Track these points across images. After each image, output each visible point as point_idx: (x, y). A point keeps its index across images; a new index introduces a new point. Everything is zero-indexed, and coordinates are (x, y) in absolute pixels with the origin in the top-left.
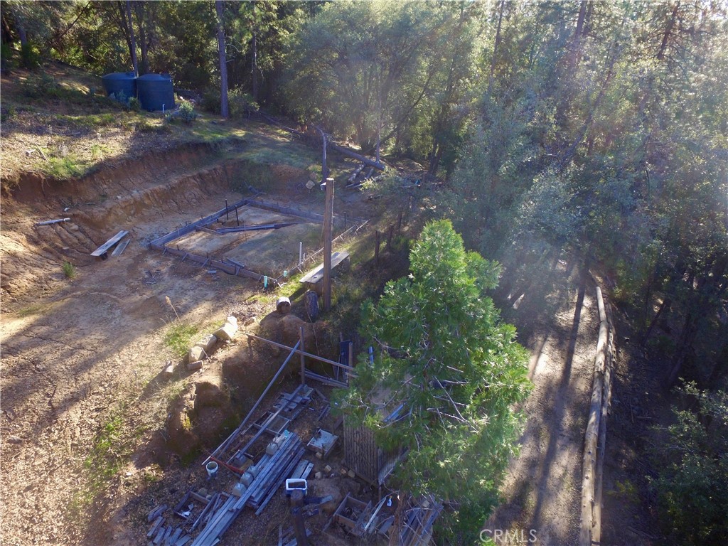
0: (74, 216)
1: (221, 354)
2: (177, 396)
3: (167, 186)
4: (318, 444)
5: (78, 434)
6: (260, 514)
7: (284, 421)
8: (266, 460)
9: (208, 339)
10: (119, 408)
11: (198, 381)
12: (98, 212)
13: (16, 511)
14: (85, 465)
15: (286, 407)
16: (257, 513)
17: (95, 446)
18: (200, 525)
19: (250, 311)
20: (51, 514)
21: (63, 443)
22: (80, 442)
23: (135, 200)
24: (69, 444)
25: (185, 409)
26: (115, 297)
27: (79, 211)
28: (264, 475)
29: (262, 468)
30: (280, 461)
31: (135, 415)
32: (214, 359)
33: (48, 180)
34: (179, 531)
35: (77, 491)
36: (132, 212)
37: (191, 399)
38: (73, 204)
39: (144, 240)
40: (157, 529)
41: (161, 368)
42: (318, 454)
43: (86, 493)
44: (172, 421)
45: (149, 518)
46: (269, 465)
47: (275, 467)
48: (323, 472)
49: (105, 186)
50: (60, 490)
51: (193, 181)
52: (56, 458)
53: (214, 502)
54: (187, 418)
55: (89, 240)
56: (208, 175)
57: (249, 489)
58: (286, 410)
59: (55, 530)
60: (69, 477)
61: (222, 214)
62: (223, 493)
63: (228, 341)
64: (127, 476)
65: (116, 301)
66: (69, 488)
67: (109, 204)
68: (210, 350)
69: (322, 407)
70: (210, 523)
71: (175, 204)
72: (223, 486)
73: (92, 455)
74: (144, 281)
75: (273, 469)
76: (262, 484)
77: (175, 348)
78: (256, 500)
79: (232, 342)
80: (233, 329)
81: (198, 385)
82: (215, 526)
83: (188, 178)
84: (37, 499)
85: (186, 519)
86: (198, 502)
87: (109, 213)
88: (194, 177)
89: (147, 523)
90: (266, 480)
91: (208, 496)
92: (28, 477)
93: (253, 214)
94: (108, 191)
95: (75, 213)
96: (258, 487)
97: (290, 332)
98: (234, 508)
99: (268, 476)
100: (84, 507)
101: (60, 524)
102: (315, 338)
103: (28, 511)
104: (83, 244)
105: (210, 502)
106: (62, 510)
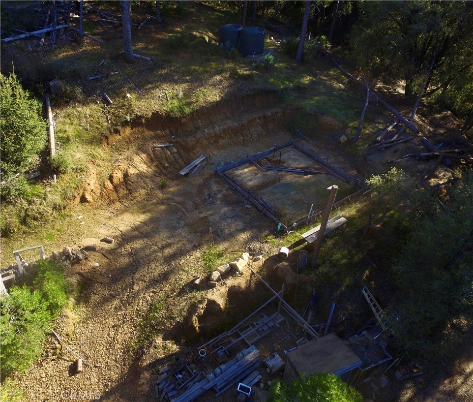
0: (176, 142)
1: (230, 282)
2: (195, 303)
3: (239, 124)
4: (271, 363)
5: (140, 304)
6: (218, 396)
7: (256, 336)
8: (234, 362)
9: (225, 268)
10: (164, 296)
11: (209, 298)
12: (191, 141)
13: (105, 336)
14: (140, 325)
15: (261, 327)
16: (217, 395)
17: (146, 315)
18: (184, 388)
19: (261, 249)
20: (119, 346)
21: (132, 307)
22: (140, 309)
23: (215, 134)
24: (135, 308)
25: (197, 314)
26: (184, 210)
27: (179, 139)
28: (228, 373)
29: (230, 367)
30: (241, 367)
31: (171, 304)
32: (225, 284)
33: (166, 116)
34: (173, 386)
35: (132, 338)
36: (212, 142)
37: (202, 309)
38: (178, 133)
39: (214, 165)
40: (162, 381)
41: (194, 277)
42: (268, 370)
43: (135, 342)
44: (188, 319)
45: (160, 372)
46: (235, 367)
47: (237, 370)
48: (266, 384)
49: (200, 121)
50: (125, 334)
51: (259, 121)
52: (128, 314)
53: (197, 376)
54: (197, 319)
55: (181, 160)
56: (270, 117)
57: (217, 379)
58: (260, 329)
59: (118, 356)
60: (131, 328)
61: (271, 152)
62: (203, 372)
63: (238, 273)
64: (156, 343)
65: (184, 214)
66: (129, 335)
67: (199, 135)
68: (224, 276)
69: (285, 334)
70: (189, 391)
71: (242, 138)
72: (205, 367)
73: (144, 320)
74: (204, 201)
75: (235, 371)
76: (225, 379)
77: (206, 264)
78: (219, 388)
79: (240, 274)
80: (243, 263)
81: (209, 301)
82: (191, 394)
83: (255, 118)
84: (115, 334)
85: (178, 380)
86: (189, 372)
87: (198, 142)
88: (259, 118)
89: (159, 374)
90: (229, 376)
91: (195, 371)
92: (114, 320)
93: (293, 157)
94: (200, 124)
95: (177, 140)
96: (223, 379)
97: (281, 276)
98: (204, 388)
99: (231, 375)
100: (133, 350)
101: (121, 354)
102: (296, 285)
103: (110, 339)
104: (177, 162)
105: (194, 375)
106: (124, 347)
